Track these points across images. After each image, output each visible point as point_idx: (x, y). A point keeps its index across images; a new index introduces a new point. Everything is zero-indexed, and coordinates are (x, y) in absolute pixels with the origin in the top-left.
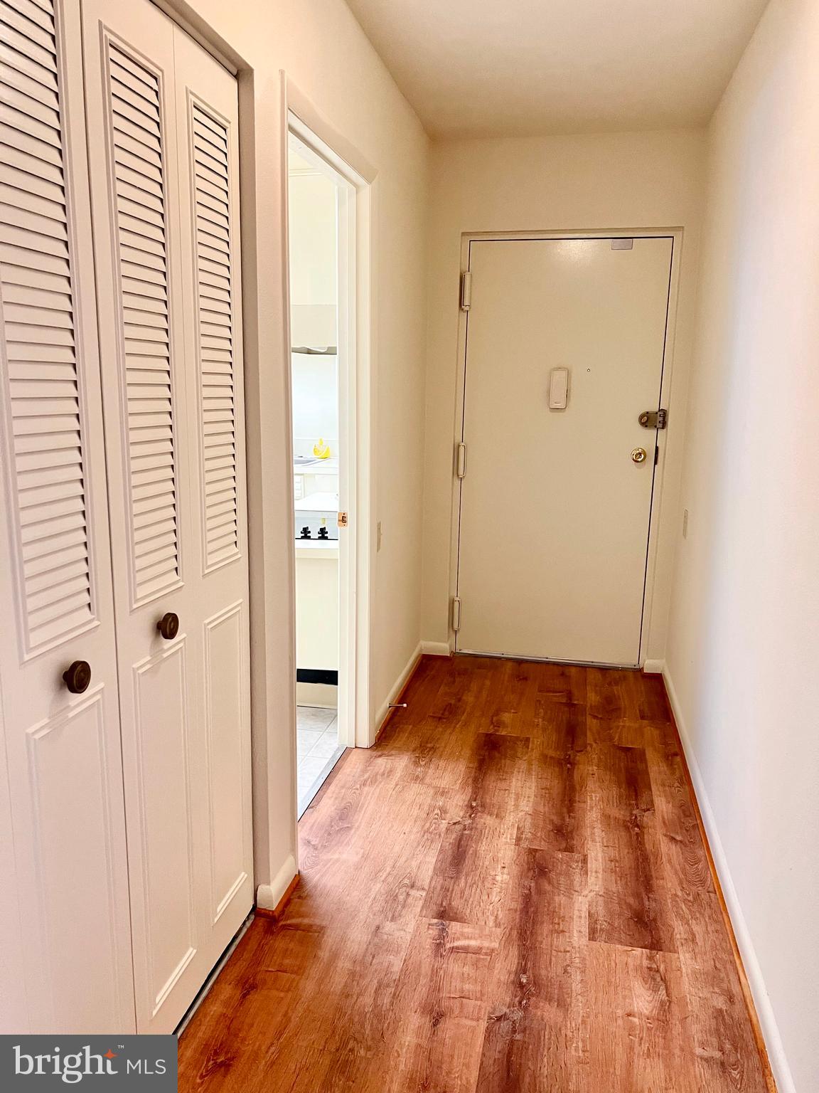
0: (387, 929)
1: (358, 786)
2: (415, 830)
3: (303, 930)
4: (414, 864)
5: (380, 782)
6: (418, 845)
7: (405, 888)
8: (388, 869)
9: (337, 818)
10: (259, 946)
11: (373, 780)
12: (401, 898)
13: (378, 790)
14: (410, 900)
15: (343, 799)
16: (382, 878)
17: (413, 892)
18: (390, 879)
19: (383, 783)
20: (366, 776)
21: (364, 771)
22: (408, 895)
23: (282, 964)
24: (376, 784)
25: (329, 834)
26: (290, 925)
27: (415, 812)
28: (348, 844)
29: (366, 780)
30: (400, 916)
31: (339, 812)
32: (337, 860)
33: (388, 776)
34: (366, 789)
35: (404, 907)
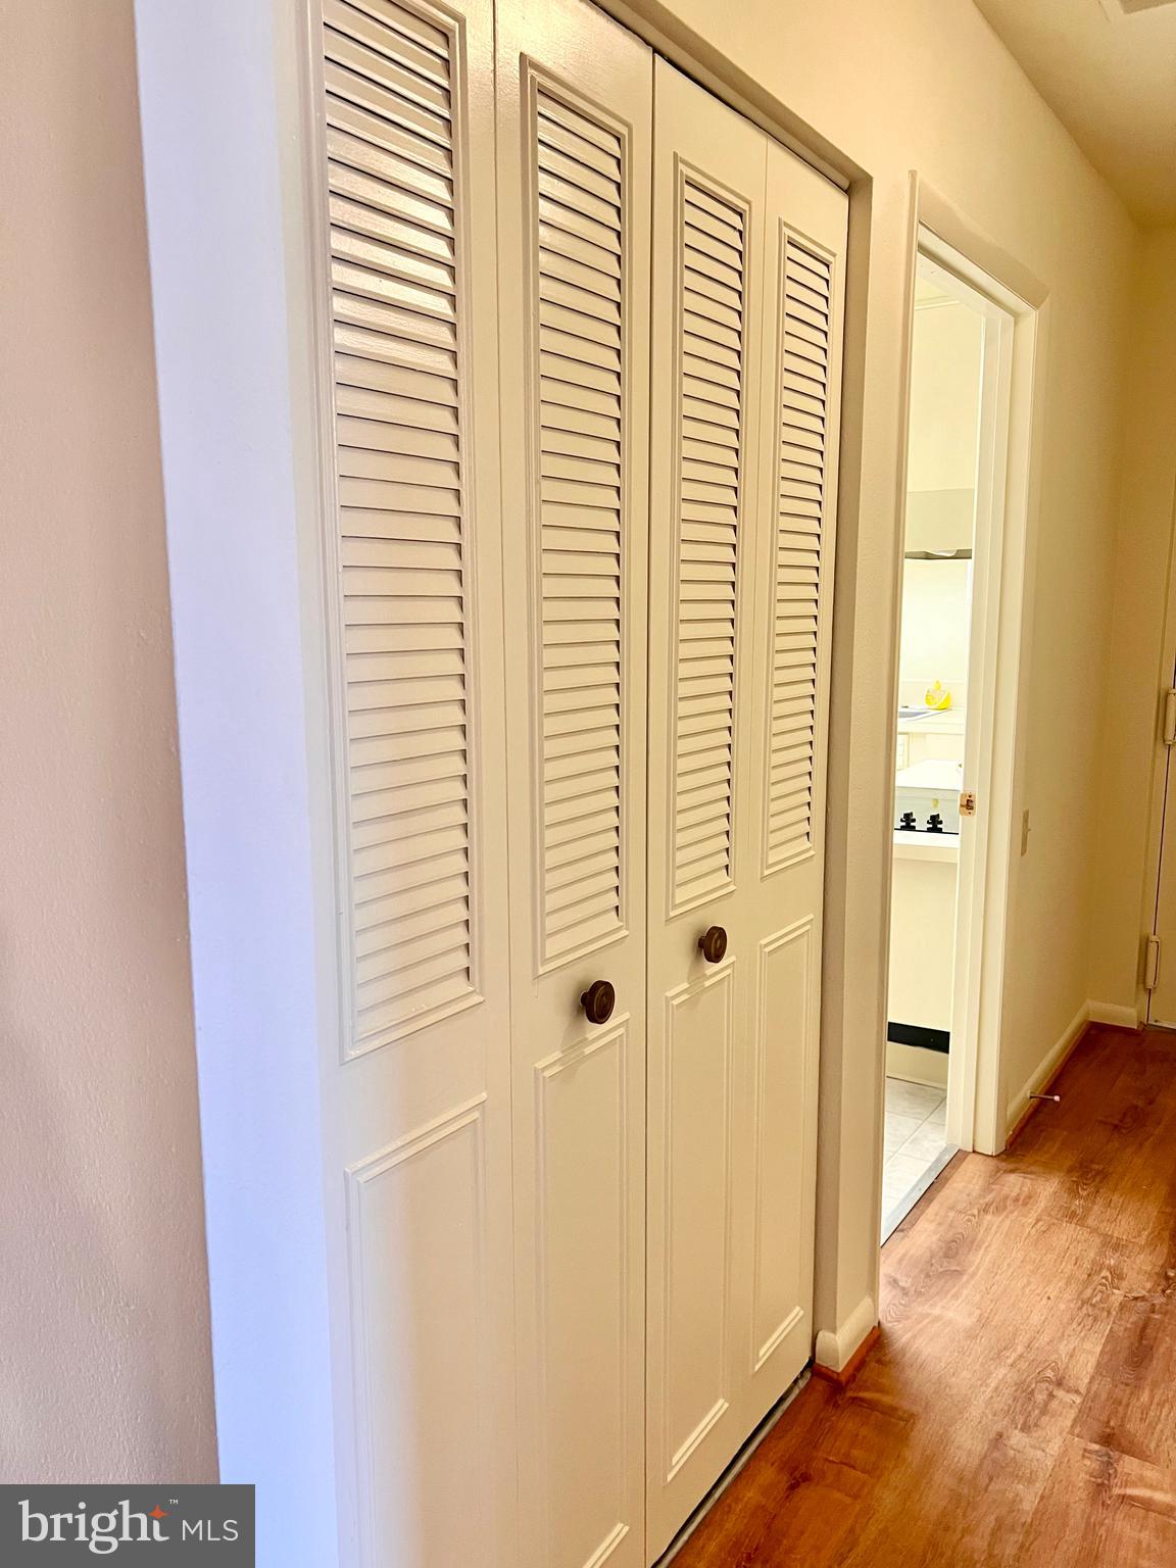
0: (1013, 1441)
1: (976, 1212)
2: (1067, 1296)
3: (882, 1413)
4: (1064, 1349)
5: (1012, 1212)
6: (1072, 1320)
7: (1045, 1385)
8: (1020, 1349)
9: (941, 1254)
10: (815, 1420)
11: (1000, 1207)
12: (1040, 1397)
13: (1007, 1223)
14: (1054, 1405)
15: (950, 1225)
16: (1010, 1361)
17: (1060, 1393)
18: (1023, 1365)
19: (1016, 1213)
20: (989, 1198)
21: (987, 1189)
22: (1051, 1396)
23: (847, 1455)
24: (1005, 1214)
25: (928, 1276)
26: (862, 1400)
27: (1068, 1267)
28: (956, 1296)
29: (988, 1205)
30: (1036, 1425)
31: (943, 1245)
32: (937, 1319)
33: (1025, 1204)
34: (989, 1217)
35: (1044, 1411)
